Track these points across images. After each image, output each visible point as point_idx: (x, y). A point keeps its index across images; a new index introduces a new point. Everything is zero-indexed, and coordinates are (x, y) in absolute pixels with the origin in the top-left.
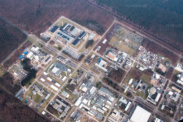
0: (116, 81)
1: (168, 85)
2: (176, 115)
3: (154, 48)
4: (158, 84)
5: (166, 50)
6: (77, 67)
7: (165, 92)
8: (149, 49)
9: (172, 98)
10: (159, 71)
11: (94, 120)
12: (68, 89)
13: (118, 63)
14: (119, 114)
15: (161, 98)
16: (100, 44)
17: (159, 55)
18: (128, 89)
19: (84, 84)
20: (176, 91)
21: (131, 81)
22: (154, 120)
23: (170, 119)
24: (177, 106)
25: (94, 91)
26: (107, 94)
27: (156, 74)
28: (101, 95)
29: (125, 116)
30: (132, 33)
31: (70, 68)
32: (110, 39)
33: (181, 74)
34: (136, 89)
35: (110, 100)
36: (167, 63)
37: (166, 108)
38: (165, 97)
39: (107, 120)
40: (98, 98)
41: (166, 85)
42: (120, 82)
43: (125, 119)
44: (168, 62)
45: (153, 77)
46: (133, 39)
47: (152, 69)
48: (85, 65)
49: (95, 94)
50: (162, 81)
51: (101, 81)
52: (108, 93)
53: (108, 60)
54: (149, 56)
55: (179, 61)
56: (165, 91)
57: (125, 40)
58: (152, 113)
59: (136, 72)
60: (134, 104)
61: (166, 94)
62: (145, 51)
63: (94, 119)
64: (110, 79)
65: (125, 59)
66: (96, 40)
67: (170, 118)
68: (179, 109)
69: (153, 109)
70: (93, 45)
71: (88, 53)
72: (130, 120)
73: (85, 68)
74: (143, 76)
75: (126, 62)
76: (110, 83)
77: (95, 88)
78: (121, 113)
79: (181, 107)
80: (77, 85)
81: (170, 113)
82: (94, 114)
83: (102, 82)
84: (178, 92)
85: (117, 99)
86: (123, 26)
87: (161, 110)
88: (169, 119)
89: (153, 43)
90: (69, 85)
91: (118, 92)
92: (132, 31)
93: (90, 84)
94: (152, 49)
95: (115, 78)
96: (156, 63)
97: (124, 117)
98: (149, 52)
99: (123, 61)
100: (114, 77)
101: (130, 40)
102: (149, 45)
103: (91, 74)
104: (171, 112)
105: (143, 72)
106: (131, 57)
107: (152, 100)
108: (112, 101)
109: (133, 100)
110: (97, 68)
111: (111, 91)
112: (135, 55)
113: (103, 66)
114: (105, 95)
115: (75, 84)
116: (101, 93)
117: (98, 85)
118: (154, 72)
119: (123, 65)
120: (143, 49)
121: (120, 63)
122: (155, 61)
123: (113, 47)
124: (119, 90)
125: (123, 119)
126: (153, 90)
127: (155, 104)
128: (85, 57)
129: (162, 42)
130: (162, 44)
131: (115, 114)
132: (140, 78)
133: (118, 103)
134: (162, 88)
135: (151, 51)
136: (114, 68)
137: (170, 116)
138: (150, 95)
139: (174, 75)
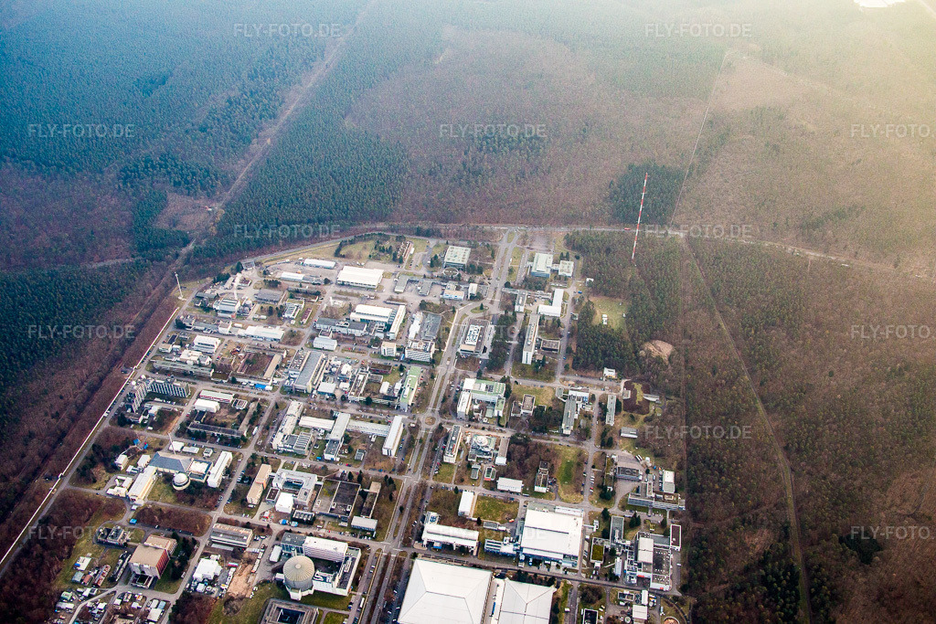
1: (243, 519)
2: (380, 470)
4: (250, 561)
7: (287, 527)
9: (310, 494)
10: (173, 569)
17: (66, 586)
20: (270, 485)
22: (436, 545)
24: (340, 473)
27: (192, 580)
33: (169, 476)
37: (364, 510)
38: (310, 524)
41: (247, 526)
45: (215, 589)
56: (277, 528)
58: (409, 557)
61: (295, 520)
67: (404, 488)
68: (349, 465)
69: (388, 557)
79: (338, 459)
81: (384, 494)
84: (272, 477)
87: (379, 527)
104: (375, 489)
107: (345, 568)
118: (181, 591)
122: (107, 599)
126: (298, 566)
127: (359, 555)
134: (268, 541)
137: (395, 488)
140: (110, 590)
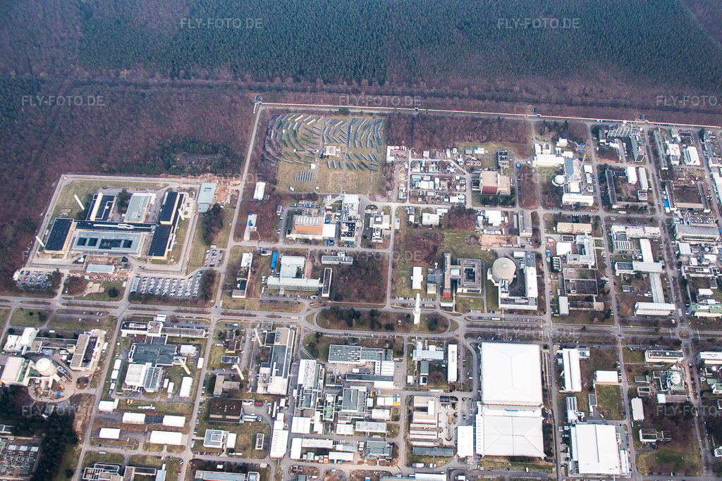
0: (369, 301)
1: (542, 227)
2: (618, 307)
3: (434, 132)
4: (508, 241)
5: (476, 120)
6: (210, 324)
7: (544, 256)
8: (419, 144)
9: (576, 262)
10: (489, 198)
11: (366, 473)
12: (220, 417)
13: (342, 238)
14: (439, 404)
15: (543, 277)
16: (249, 205)
17: (461, 148)
18: (423, 306)
19: (265, 370)
20: (575, 235)
21: (418, 275)
22: (560, 361)
23: (605, 329)
24: (604, 278)
25: (312, 375)
26: (362, 362)
27: (484, 212)
28: (343, 373)
29: (460, 401)
30: (338, 118)
31: (188, 341)
32: (275, 174)
33: (561, 172)
34: (449, 291)
35: (383, 374)
36: (502, 159)
37: (574, 302)
38: (552, 270)
39: (411, 447)
40: (338, 391)
41: (536, 231)
42: (381, 298)
43: (465, 409)
44: (501, 154)
45: (482, 227)
46: (350, 138)
47: (463, 201)
48: (234, 305)
49: (321, 382)
50: (516, 226)
51: (316, 328)
52: (364, 357)
53: (306, 246)
54: (434, 165)
55: (534, 135)
56: (542, 250)
57: (327, 153)
58: (543, 343)
59: (419, 238)
60: (468, 343)
61: (552, 259)
62: (413, 157)
63: (366, 467)
64: (345, 305)
65: (359, 216)
66: (228, 201)
67: (605, 327)
68: (615, 284)
69: (538, 328)
70: (225, 222)
71: (223, 258)
72: (483, 404)
73: (240, 312)
74: (446, 239)
75: (367, 223)
76: (351, 318)
77: (313, 362)
78: (441, 397)
79: (617, 274)
80: (241, 386)
81: (595, 313)
82: (355, 449)
83: (324, 330)
84: (583, 234)
85: (405, 358)
86: (296, 112)
87: (563, 317)
88: (604, 332)
89: (423, 118)
90: (215, 400)
91: (396, 334)
92: (336, 113)
93: (286, 359)
94: (431, 137)
95: (361, 296)
96: (468, 176)
97: (459, 404)
98: (426, 154)
99: (358, 224)
100: (355, 290)
101: (344, 145)
102: (412, 129)
103: (271, 321)
104: (598, 306)
105: (440, 225)
106: (375, 200)
107: (518, 299)
108: (391, 374)
109: (458, 336)
110: (282, 293)
111: (367, 344)
112: (385, 186)
113: (299, 275)
114: (357, 366)
115: (236, 385)
116: (339, 366)
117: (316, 348)
118: (475, 208)
119: (364, 237)
120: (401, 153)
121: (350, 234)
122: (458, 172)
123: (297, 198)
124: (395, 327)
125: (459, 414)
126: (505, 266)
127: (535, 308)
128: (220, 276)
129: (449, 101)
130: (454, 106)
131: (425, 409)
132: (440, 251)
133: (415, 369)
134: (529, 247)
135: (429, 146)
136: (337, 263)
137: (602, 321)
138: (504, 286)
139: (543, 185)
140: (465, 171)
